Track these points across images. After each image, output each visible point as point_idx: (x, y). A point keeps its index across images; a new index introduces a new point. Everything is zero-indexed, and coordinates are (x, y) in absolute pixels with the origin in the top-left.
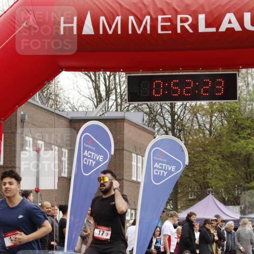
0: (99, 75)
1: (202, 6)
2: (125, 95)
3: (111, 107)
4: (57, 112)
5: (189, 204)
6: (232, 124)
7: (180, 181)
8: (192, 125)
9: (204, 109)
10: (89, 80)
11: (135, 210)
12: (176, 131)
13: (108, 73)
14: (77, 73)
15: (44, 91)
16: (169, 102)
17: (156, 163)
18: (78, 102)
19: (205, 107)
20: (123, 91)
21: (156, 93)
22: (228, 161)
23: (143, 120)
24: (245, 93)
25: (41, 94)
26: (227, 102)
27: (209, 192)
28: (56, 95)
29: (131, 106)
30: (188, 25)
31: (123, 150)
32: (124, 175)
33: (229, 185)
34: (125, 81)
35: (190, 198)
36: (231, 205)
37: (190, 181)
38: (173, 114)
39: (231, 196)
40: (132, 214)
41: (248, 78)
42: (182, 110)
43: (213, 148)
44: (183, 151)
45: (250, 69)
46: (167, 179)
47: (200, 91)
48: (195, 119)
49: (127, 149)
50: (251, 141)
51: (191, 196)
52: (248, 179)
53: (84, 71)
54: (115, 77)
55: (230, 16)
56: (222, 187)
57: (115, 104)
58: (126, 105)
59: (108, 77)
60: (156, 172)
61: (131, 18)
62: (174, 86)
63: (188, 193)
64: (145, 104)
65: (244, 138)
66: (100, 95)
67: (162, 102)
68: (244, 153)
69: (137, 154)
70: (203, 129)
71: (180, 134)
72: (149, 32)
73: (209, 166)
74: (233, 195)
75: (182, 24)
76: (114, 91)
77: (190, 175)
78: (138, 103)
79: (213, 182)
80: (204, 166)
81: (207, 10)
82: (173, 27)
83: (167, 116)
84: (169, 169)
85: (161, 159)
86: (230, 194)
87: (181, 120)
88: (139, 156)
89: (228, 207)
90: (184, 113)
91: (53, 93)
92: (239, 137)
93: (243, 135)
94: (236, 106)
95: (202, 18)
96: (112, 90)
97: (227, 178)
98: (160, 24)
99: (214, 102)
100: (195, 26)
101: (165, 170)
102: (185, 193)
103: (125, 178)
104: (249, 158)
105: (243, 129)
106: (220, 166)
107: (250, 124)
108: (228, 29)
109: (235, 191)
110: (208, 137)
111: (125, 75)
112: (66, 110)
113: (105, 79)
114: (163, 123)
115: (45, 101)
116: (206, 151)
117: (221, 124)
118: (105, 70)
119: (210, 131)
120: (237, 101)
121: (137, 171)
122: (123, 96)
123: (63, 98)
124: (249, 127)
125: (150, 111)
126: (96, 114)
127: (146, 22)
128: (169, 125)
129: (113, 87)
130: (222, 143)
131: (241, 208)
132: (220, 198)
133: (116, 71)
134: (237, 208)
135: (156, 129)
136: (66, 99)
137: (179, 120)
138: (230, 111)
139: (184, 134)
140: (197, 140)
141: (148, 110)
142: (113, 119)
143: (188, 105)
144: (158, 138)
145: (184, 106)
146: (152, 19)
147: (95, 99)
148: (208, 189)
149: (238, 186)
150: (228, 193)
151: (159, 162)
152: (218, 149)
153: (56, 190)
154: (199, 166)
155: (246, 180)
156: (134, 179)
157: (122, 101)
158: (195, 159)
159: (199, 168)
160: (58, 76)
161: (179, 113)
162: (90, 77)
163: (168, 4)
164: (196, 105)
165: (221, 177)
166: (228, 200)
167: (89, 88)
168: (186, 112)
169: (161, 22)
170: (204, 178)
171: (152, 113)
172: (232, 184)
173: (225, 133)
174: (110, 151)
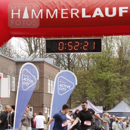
0: (31, 39)
1: (84, 4)
2: (45, 49)
3: (37, 55)
4: (10, 58)
5: (77, 105)
6: (99, 64)
7: (72, 93)
8: (78, 65)
9: (85, 57)
10: (26, 42)
11: (50, 108)
12: (70, 68)
13: (36, 38)
14: (20, 38)
15: (3, 47)
16: (67, 53)
17: (61, 84)
18: (20, 53)
19: (85, 56)
20: (43, 47)
21: (60, 49)
22: (97, 83)
23: (54, 63)
24: (106, 49)
25: (2, 49)
26: (96, 53)
27: (87, 99)
28: (10, 50)
29: (47, 55)
30: (77, 14)
31: (43, 77)
32: (44, 90)
33: (97, 96)
34: (44, 42)
35: (77, 102)
36: (98, 106)
37: (78, 93)
38: (69, 59)
39: (98, 101)
40: (48, 110)
41: (107, 41)
42: (73, 57)
43: (89, 77)
44: (74, 78)
45: (108, 36)
46: (66, 92)
47: (82, 48)
48: (80, 62)
49: (45, 77)
50: (108, 73)
51: (78, 101)
52: (107, 92)
53: (23, 37)
54: (39, 40)
55: (98, 9)
56: (94, 97)
57: (39, 54)
58: (45, 55)
59: (36, 40)
60: (60, 89)
61: (48, 10)
62: (69, 45)
63: (76, 99)
64: (55, 54)
65: (105, 71)
66: (32, 49)
67: (63, 53)
68: (105, 79)
69: (50, 80)
70: (84, 67)
71: (72, 70)
72: (57, 17)
73: (87, 86)
74: (99, 100)
75: (74, 13)
76: (39, 48)
77: (77, 90)
78: (51, 53)
79: (89, 94)
80: (84, 85)
81: (86, 6)
82: (69, 15)
83: (66, 60)
84: (67, 87)
85: (63, 82)
86: (98, 100)
87: (73, 62)
88: (51, 81)
89: (96, 107)
90: (75, 59)
91: (8, 49)
92: (102, 71)
93: (105, 70)
94: (101, 55)
95: (84, 10)
96: (38, 47)
97: (96, 92)
98: (62, 13)
99: (90, 53)
100: (80, 14)
101: (65, 88)
102: (75, 100)
103: (44, 92)
104: (108, 82)
105: (104, 67)
106: (93, 86)
107: (108, 64)
108: (97, 16)
109: (100, 98)
110: (86, 71)
111: (44, 39)
112: (14, 57)
113: (34, 41)
114: (64, 64)
115: (4, 52)
116: (86, 78)
117: (93, 64)
118: (34, 37)
119: (88, 68)
120: (102, 52)
121: (50, 88)
122: (44, 50)
123: (13, 51)
124: (108, 66)
125: (57, 57)
126: (30, 59)
127: (55, 13)
128: (67, 65)
129: (38, 45)
130: (94, 74)
131: (103, 107)
132: (93, 102)
133: (40, 37)
134: (102, 107)
135: (60, 67)
136: (15, 52)
137: (72, 62)
138: (98, 58)
139: (74, 70)
140: (81, 73)
141: (56, 57)
142: (38, 62)
143: (76, 54)
144: (61, 71)
145: (74, 55)
146: (58, 11)
147: (29, 52)
148: (87, 98)
149: (102, 96)
150: (97, 99)
151: (62, 84)
152: (92, 78)
153: (9, 98)
154: (82, 86)
155: (106, 93)
156: (49, 92)
157: (43, 53)
158: (80, 82)
159: (82, 87)
160: (10, 40)
161: (72, 59)
162: (27, 40)
163: (66, 3)
164: (81, 55)
165: (93, 92)
166: (97, 103)
167: (26, 46)
168: (76, 58)
169: (63, 12)
170: (85, 92)
171: (58, 59)
172: (99, 95)
173: (95, 69)
174: (37, 78)
